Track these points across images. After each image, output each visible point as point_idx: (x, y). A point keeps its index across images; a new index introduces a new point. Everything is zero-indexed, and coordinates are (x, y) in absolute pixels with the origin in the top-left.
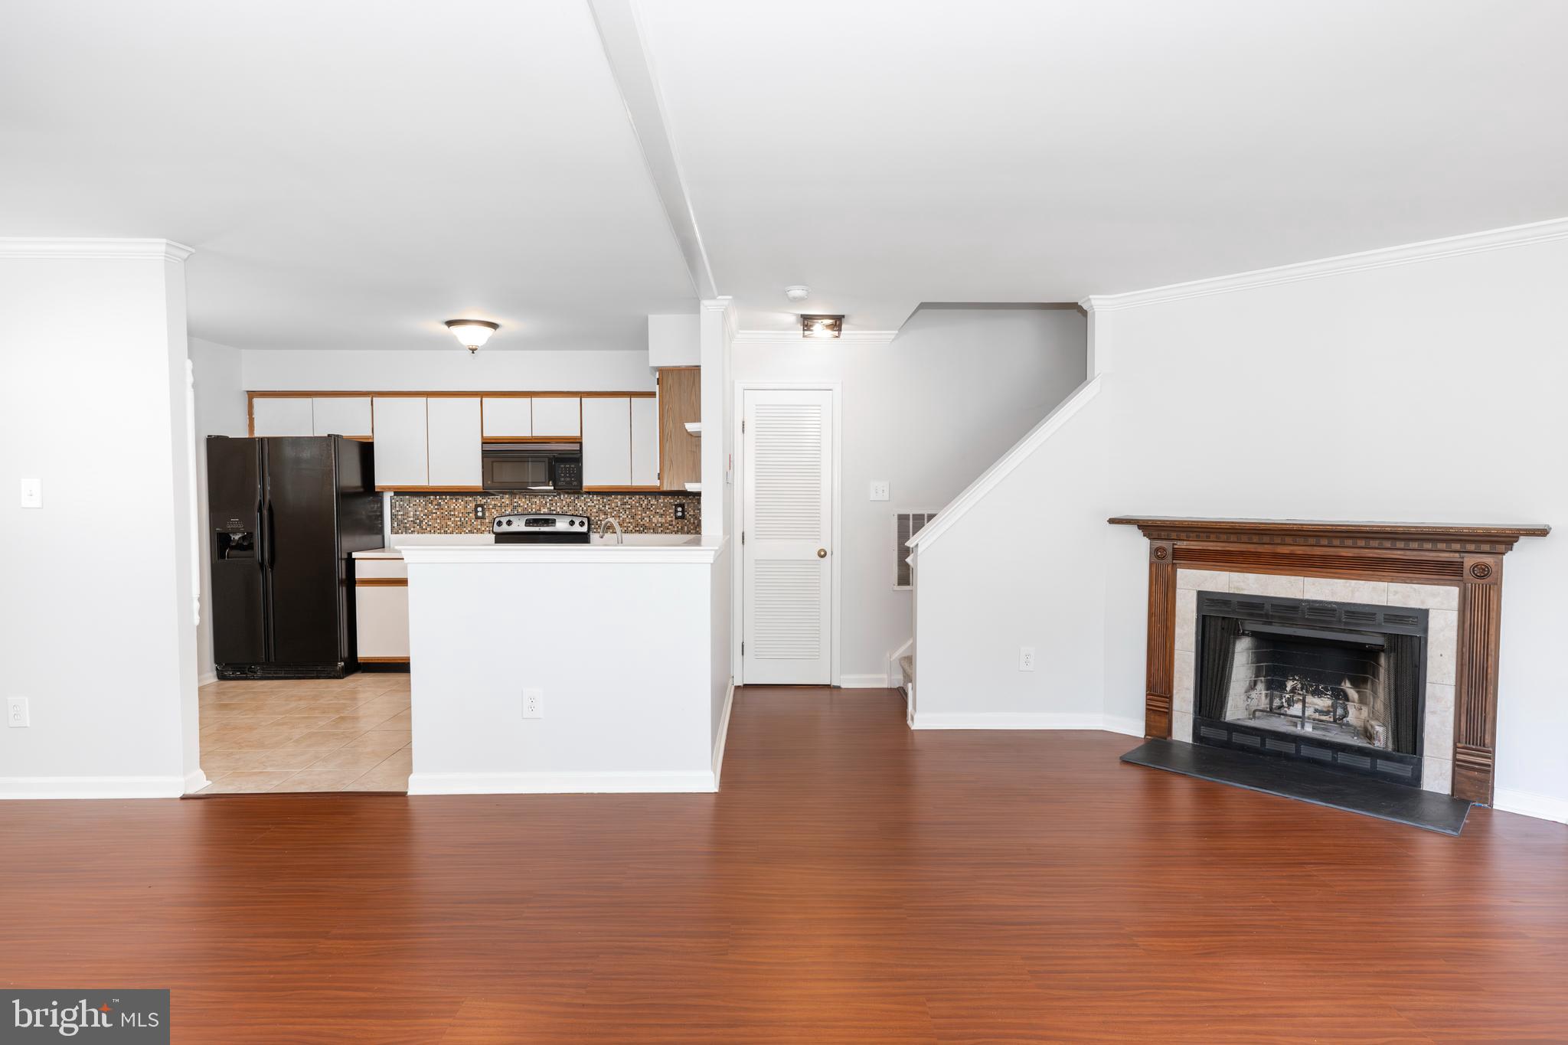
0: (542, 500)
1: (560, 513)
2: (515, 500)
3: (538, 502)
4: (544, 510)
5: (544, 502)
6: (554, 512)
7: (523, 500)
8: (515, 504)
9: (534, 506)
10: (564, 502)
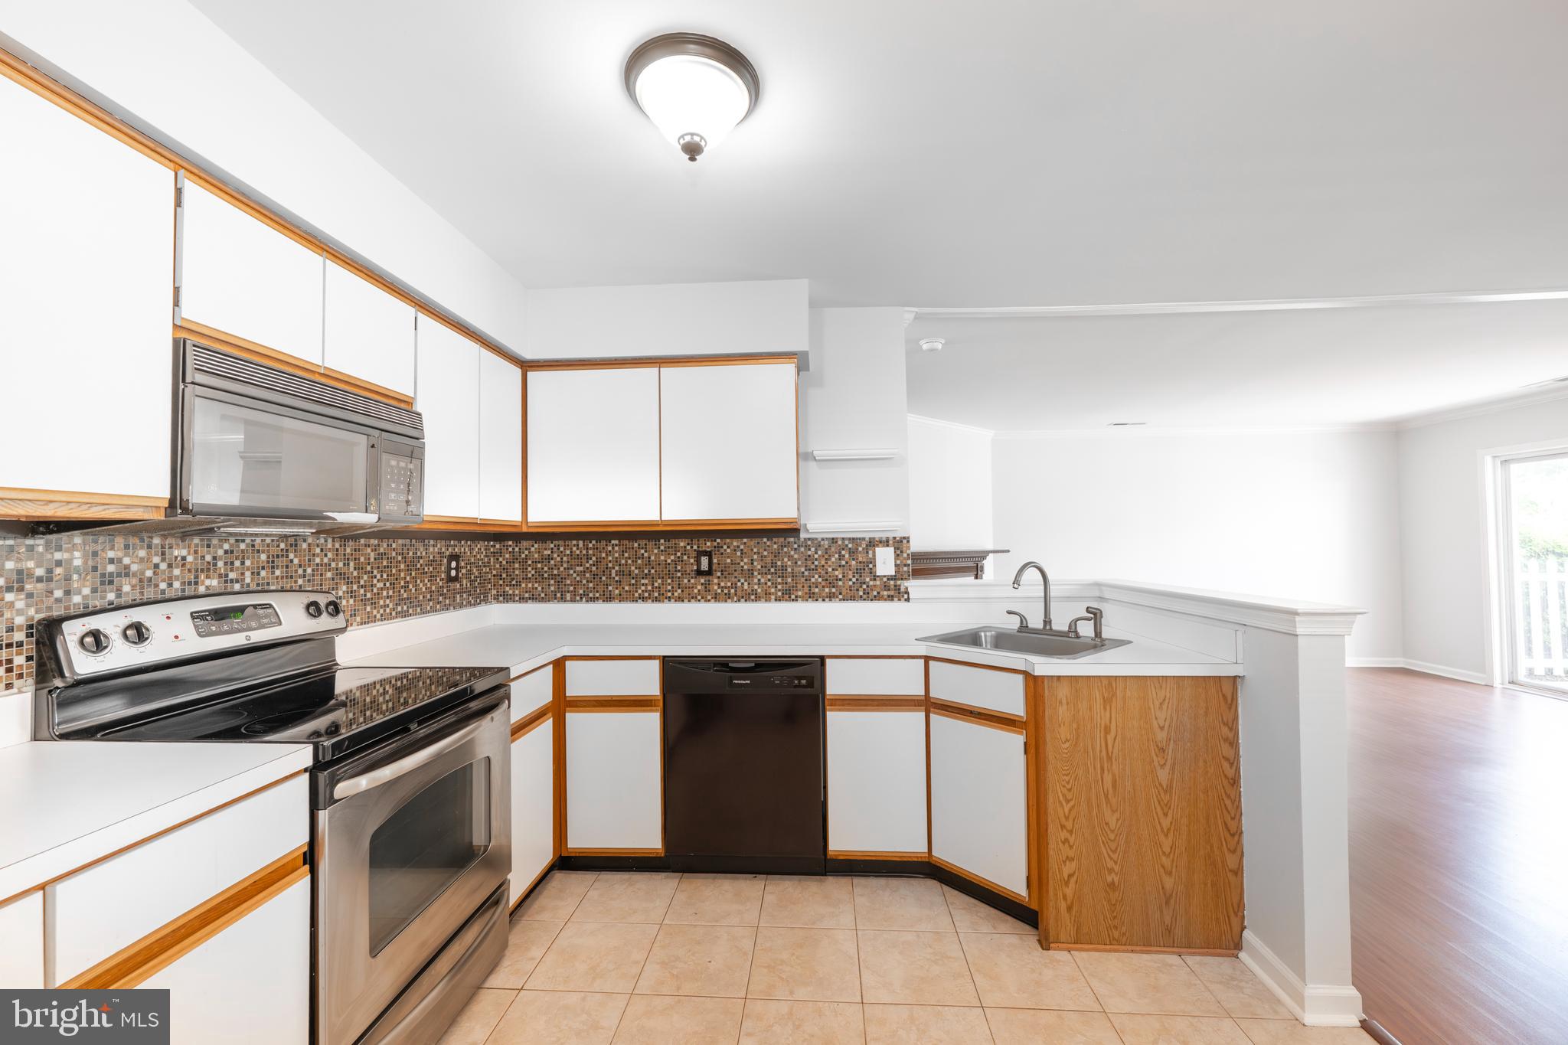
0: (203, 551)
1: (253, 587)
2: (111, 554)
3: (190, 559)
4: (208, 582)
5: (208, 558)
6: (237, 587)
7: (142, 553)
8: (111, 568)
9: (177, 572)
10: (263, 557)
